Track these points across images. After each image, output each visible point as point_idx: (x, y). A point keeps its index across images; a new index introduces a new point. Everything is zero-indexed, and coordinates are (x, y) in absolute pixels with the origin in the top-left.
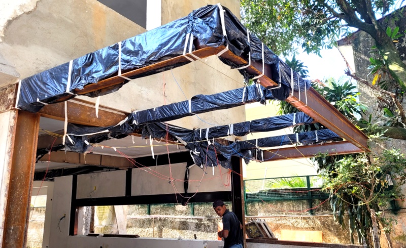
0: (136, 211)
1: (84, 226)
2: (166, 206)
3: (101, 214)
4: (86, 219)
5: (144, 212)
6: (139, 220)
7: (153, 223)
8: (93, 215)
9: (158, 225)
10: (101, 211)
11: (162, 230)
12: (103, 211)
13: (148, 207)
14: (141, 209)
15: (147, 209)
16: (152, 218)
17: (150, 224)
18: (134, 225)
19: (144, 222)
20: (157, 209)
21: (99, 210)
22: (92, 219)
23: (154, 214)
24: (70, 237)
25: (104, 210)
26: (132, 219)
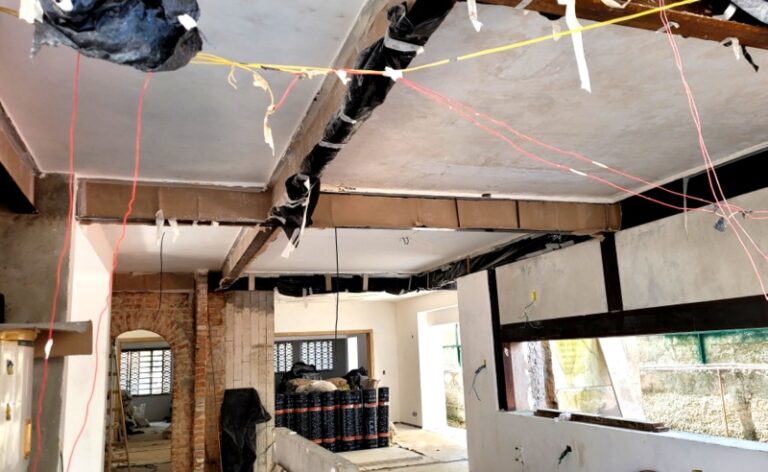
0: (666, 353)
1: (530, 389)
2: (751, 340)
3: (570, 360)
4: (532, 371)
5: (689, 354)
6: (680, 375)
7: (718, 383)
8: (548, 362)
9: (732, 389)
10: (567, 354)
11: (747, 404)
12: (571, 353)
13: (698, 341)
14: (678, 348)
15: (695, 348)
16: (715, 371)
17: (710, 385)
18: (668, 386)
19: (692, 380)
20: (723, 347)
21: (563, 351)
22: (549, 372)
23: (717, 359)
24: (500, 413)
25: (573, 350)
26: (662, 371)
